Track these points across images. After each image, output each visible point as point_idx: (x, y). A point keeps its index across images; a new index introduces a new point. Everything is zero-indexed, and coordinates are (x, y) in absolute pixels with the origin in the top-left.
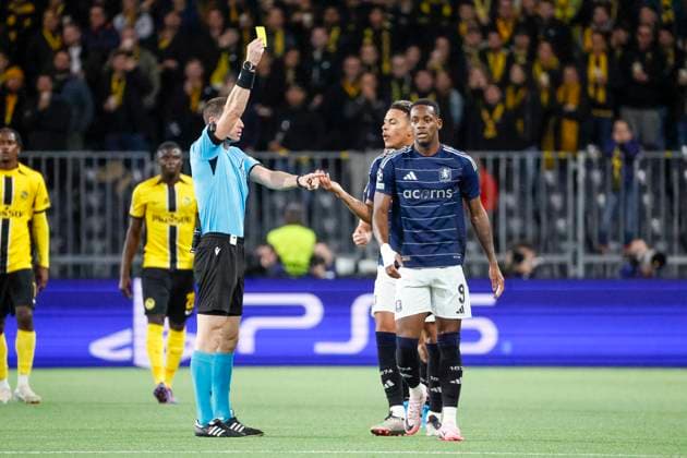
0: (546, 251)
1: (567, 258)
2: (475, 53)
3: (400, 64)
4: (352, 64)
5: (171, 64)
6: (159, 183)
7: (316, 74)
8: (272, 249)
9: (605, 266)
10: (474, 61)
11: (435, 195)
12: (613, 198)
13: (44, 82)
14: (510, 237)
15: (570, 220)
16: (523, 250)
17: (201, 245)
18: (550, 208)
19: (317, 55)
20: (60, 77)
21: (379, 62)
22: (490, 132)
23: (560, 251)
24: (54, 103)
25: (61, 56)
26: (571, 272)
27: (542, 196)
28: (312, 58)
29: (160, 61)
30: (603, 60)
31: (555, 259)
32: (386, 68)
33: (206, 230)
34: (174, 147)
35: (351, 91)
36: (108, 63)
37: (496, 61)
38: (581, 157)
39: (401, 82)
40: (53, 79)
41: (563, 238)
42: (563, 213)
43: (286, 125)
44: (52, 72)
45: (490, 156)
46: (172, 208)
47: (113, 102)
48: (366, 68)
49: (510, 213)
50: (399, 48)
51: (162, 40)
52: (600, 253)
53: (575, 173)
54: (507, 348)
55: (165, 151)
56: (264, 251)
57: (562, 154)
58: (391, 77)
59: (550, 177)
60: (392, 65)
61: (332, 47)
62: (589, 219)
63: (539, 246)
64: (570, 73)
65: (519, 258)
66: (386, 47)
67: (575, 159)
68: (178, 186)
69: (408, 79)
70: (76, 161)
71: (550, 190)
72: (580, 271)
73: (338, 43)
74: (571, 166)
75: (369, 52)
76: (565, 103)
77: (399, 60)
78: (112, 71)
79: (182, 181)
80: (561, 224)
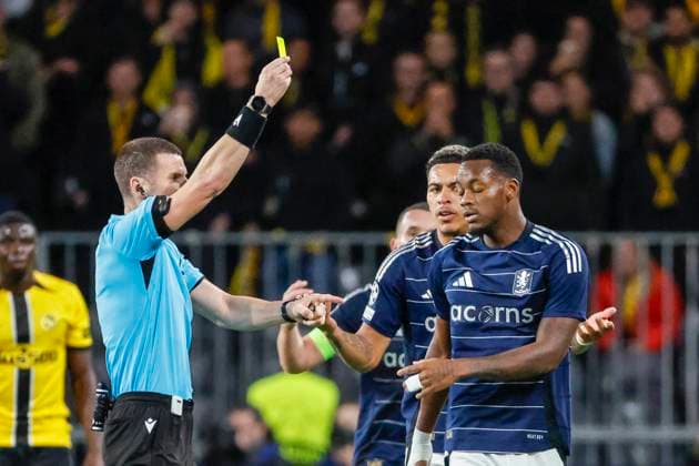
2: (640, 46)
3: (498, 68)
4: (408, 64)
5: (68, 66)
7: (340, 85)
8: (258, 416)
10: (640, 60)
11: (503, 315)
17: (113, 415)
19: (344, 50)
21: (460, 63)
22: (665, 196)
28: (334, 55)
29: (48, 60)
32: (473, 74)
33: (125, 386)
34: (24, 222)
35: (409, 117)
37: (680, 59)
39: (500, 101)
43: (283, 182)
45: (668, 240)
46: (23, 337)
48: (437, 74)
50: (497, 37)
51: (52, 22)
56: (241, 420)
58: (482, 90)
60: (483, 68)
61: (370, 36)
66: (473, 36)
68: (31, 295)
69: (513, 97)
73: (382, 26)
75: (440, 45)
77: (496, 60)
79: (39, 286)
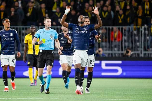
0: (134, 50)
1: (139, 52)
2: (117, 2)
6: (30, 35)
7: (78, 7)
9: (149, 54)
12: (151, 37)
13: (12, 9)
14: (125, 47)
15: (140, 43)
16: (129, 50)
18: (135, 40)
19: (78, 3)
20: (16, 8)
22: (120, 22)
23: (138, 50)
24: (15, 14)
25: (16, 3)
26: (140, 55)
27: (133, 37)
30: (148, 4)
31: (136, 52)
34: (34, 26)
35: (87, 11)
36: (28, 5)
37: (122, 4)
38: (143, 27)
40: (15, 9)
41: (139, 47)
42: (138, 41)
44: (14, 7)
47: (29, 14)
49: (125, 41)
50: (98, 1)
52: (147, 51)
53: (142, 31)
54: (124, 74)
55: (31, 27)
57: (138, 27)
59: (135, 32)
61: (82, 1)
62: (145, 43)
63: (132, 49)
64: (140, 7)
65: (127, 52)
67: (141, 28)
70: (20, 28)
71: (135, 35)
72: (143, 55)
74: (141, 29)
75: (91, 2)
76: (139, 14)
78: (28, 7)
80: (138, 44)
